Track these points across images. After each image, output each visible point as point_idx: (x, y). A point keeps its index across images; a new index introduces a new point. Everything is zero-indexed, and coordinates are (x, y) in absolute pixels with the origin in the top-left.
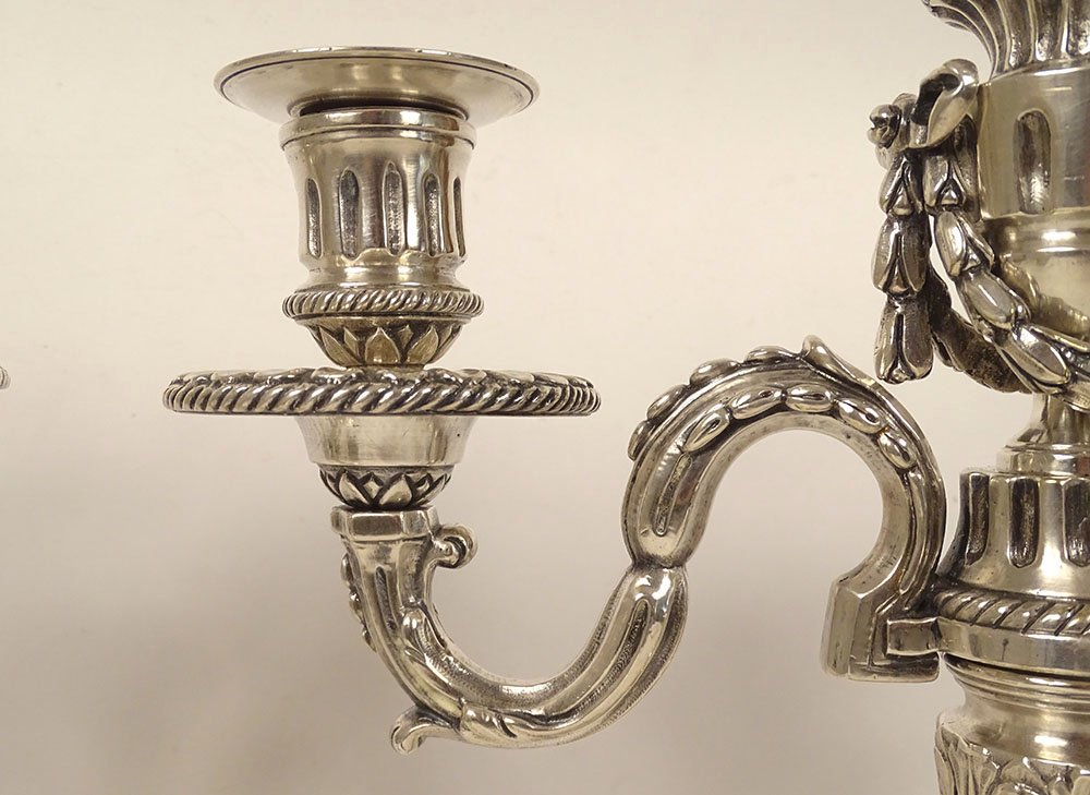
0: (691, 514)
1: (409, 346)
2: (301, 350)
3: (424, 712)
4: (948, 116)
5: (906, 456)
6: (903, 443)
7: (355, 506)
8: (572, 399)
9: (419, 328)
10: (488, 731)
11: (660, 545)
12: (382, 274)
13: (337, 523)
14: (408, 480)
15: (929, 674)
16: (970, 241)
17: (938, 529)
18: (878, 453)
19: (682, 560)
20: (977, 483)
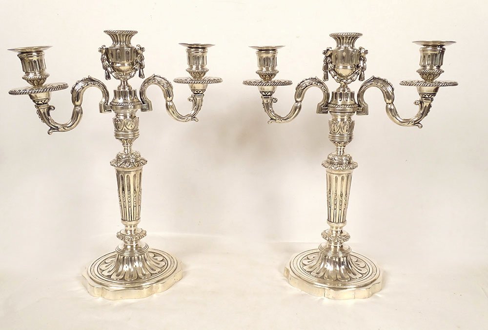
0: (302, 97)
2: (258, 78)
3: (272, 119)
4: (329, 53)
5: (324, 90)
6: (324, 88)
7: (264, 95)
8: (289, 83)
9: (272, 75)
10: (279, 121)
11: (299, 100)
12: (267, 69)
13: (262, 97)
14: (270, 92)
15: (327, 113)
16: (331, 67)
17: (328, 98)
18: (322, 90)
19: (301, 101)
20: (333, 92)
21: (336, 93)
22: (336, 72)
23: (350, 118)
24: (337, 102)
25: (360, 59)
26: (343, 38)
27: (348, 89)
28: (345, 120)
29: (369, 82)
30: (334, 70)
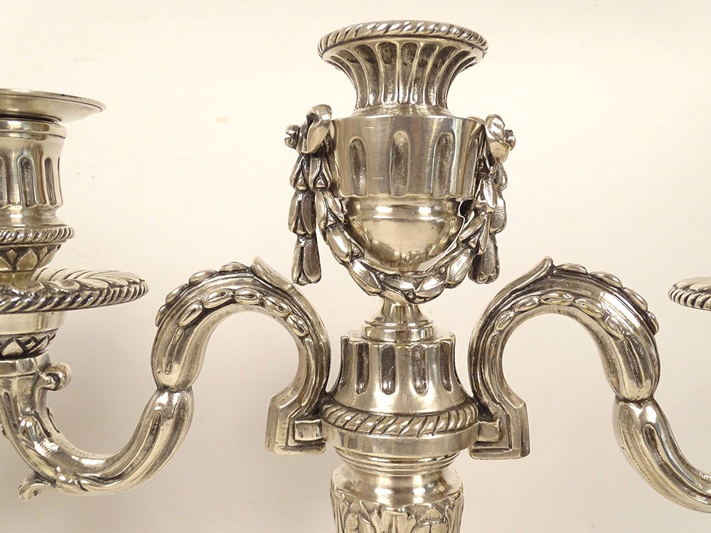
0: (186, 364)
1: (16, 260)
3: (39, 477)
4: (316, 138)
5: (301, 330)
6: (300, 322)
10: (72, 488)
14: (19, 342)
15: (319, 450)
16: (329, 210)
17: (324, 369)
18: (289, 327)
19: (184, 386)
20: (346, 343)
21: (363, 349)
22: (359, 240)
23: (441, 480)
24: (369, 399)
25: (481, 174)
26: (390, 60)
27: (423, 324)
28: (418, 496)
29: (527, 290)
30: (348, 227)
